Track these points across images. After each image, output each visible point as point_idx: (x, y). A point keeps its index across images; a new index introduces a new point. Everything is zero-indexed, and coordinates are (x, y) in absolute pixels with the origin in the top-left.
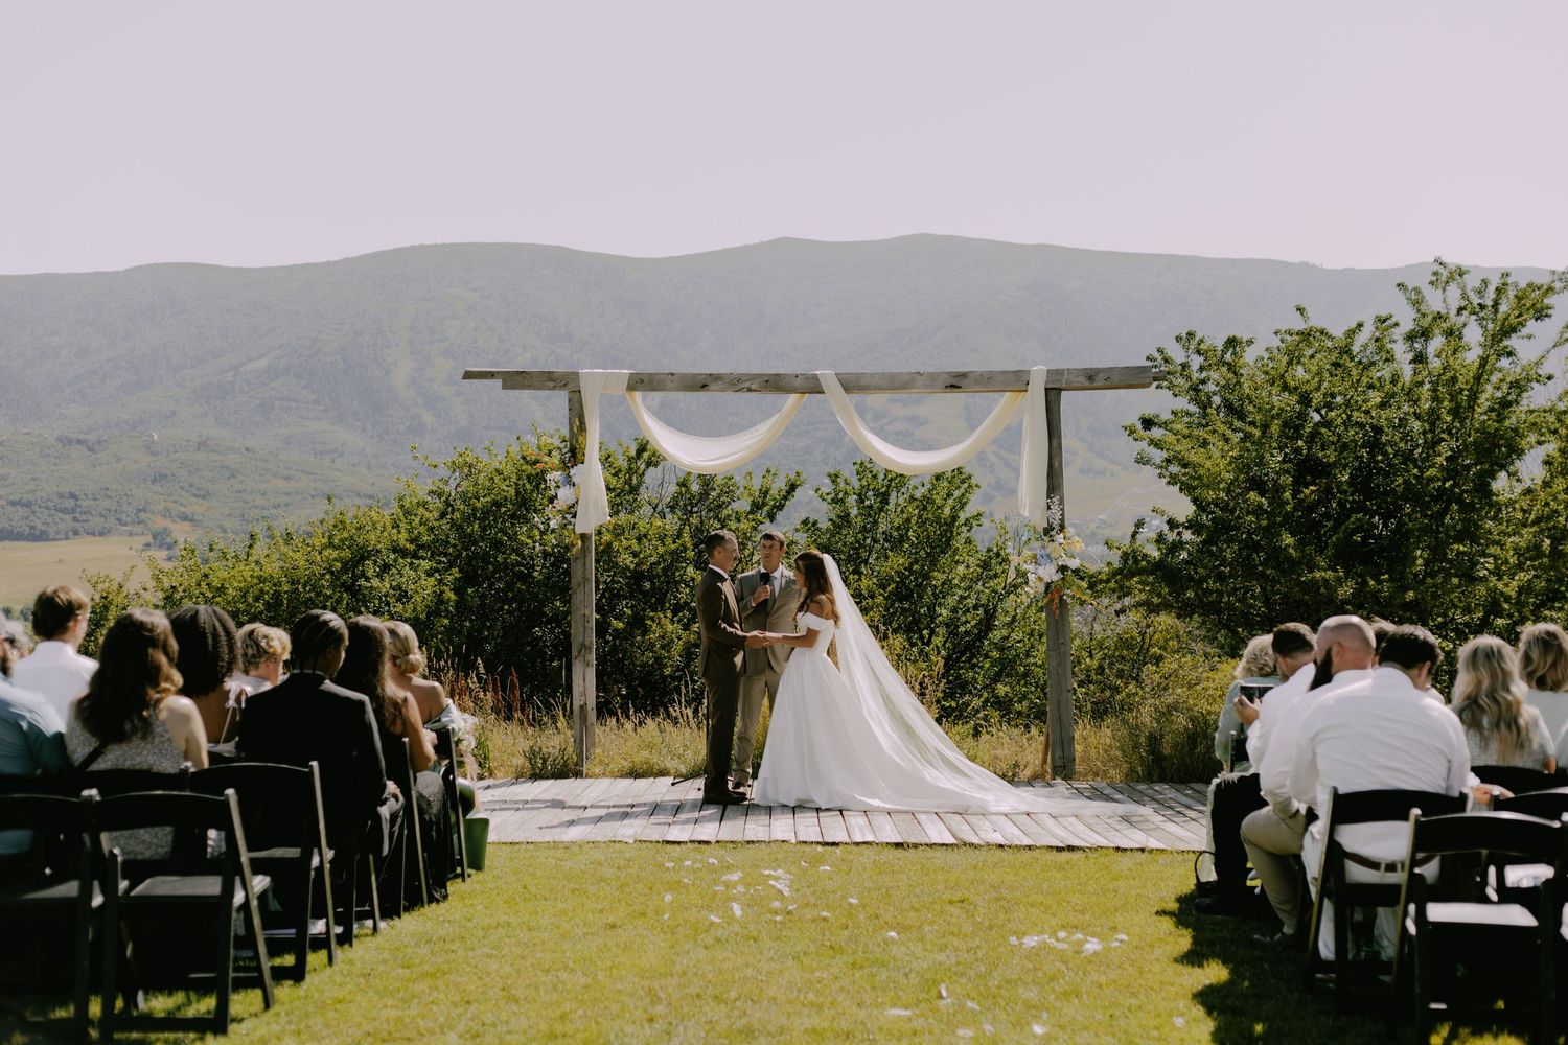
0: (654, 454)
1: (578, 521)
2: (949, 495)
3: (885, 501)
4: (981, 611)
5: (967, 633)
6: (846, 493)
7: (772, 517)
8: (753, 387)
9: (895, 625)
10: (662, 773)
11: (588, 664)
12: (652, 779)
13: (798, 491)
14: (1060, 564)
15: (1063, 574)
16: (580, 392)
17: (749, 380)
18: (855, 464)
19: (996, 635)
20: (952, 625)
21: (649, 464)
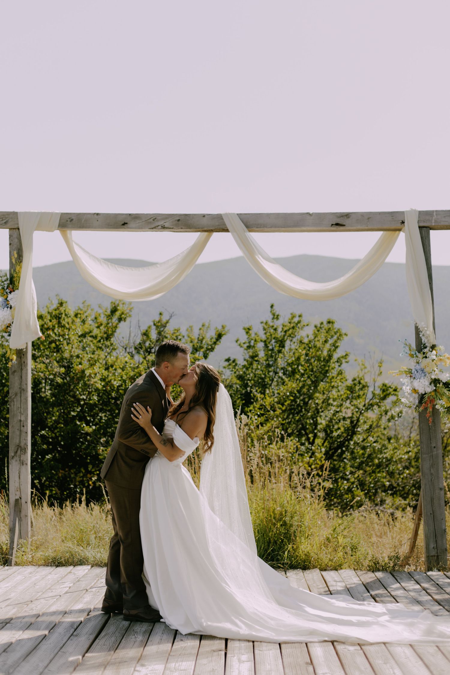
0: (123, 313)
1: (11, 339)
2: (326, 341)
3: (282, 344)
4: (348, 422)
5: (339, 436)
6: (255, 341)
7: (206, 357)
8: (166, 225)
9: (290, 431)
10: (81, 562)
11: (22, 463)
12: (72, 567)
13: (223, 338)
14: (433, 377)
15: (436, 386)
16: (19, 229)
17: (163, 219)
18: (262, 323)
19: (359, 438)
20: (328, 431)
21: (120, 320)
